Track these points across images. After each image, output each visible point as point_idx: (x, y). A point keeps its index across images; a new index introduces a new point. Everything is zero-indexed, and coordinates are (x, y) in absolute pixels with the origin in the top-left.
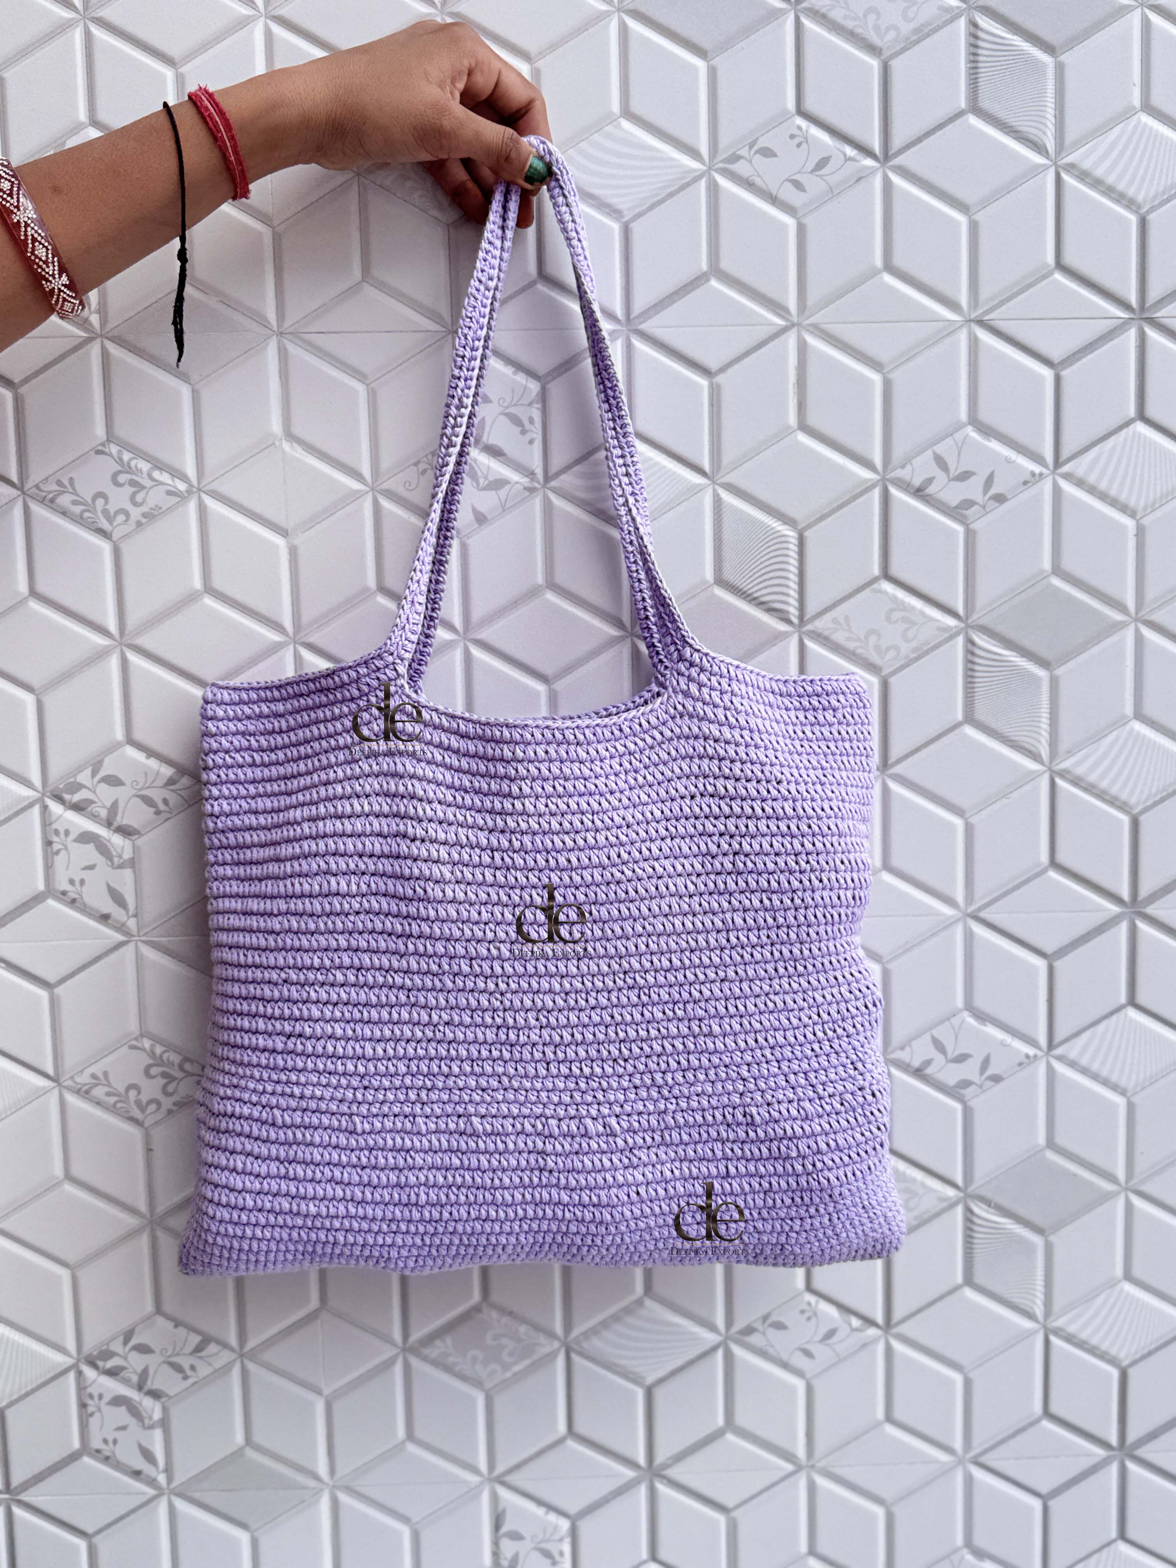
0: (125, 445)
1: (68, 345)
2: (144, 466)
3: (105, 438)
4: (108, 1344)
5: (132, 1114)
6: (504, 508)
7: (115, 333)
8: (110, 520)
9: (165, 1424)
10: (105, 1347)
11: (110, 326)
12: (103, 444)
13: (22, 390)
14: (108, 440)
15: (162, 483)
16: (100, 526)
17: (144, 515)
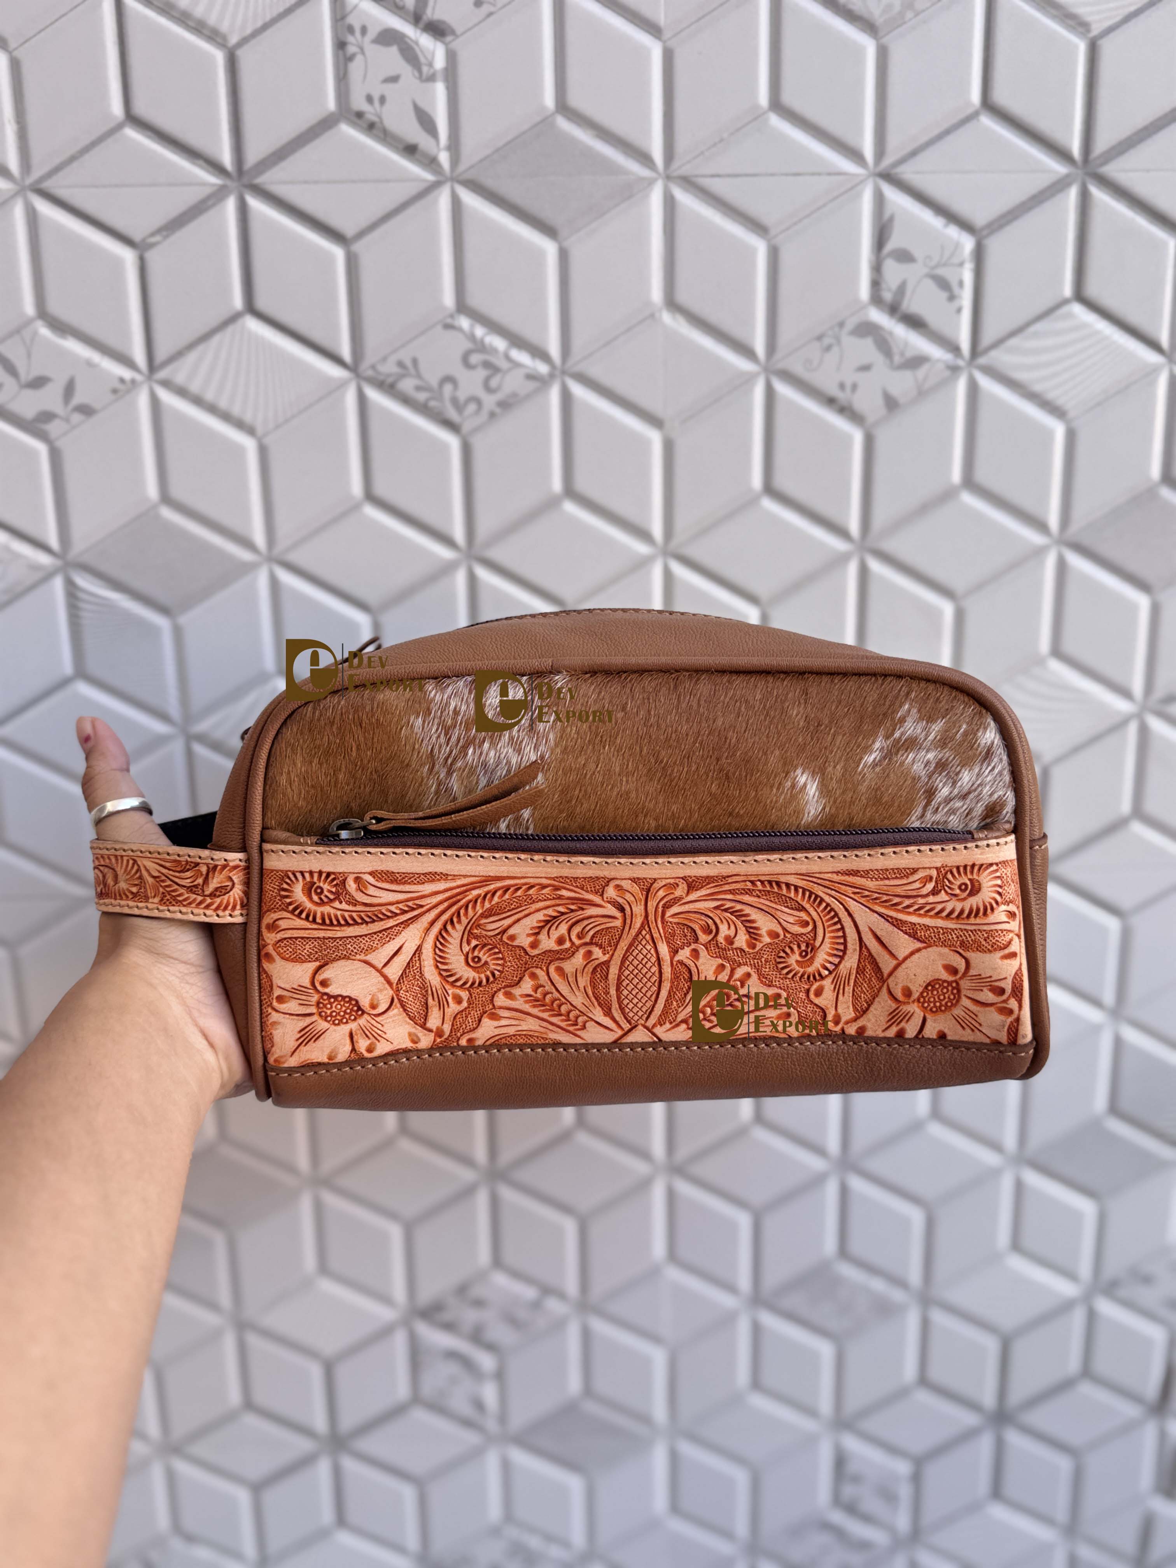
0: (477, 318)
1: (413, 189)
2: (500, 343)
3: (454, 308)
4: (442, 1298)
6: (922, 393)
7: (468, 176)
8: (459, 410)
9: (500, 1376)
10: (439, 1301)
11: (462, 167)
12: (452, 316)
13: (357, 247)
14: (458, 311)
15: (522, 366)
16: (448, 416)
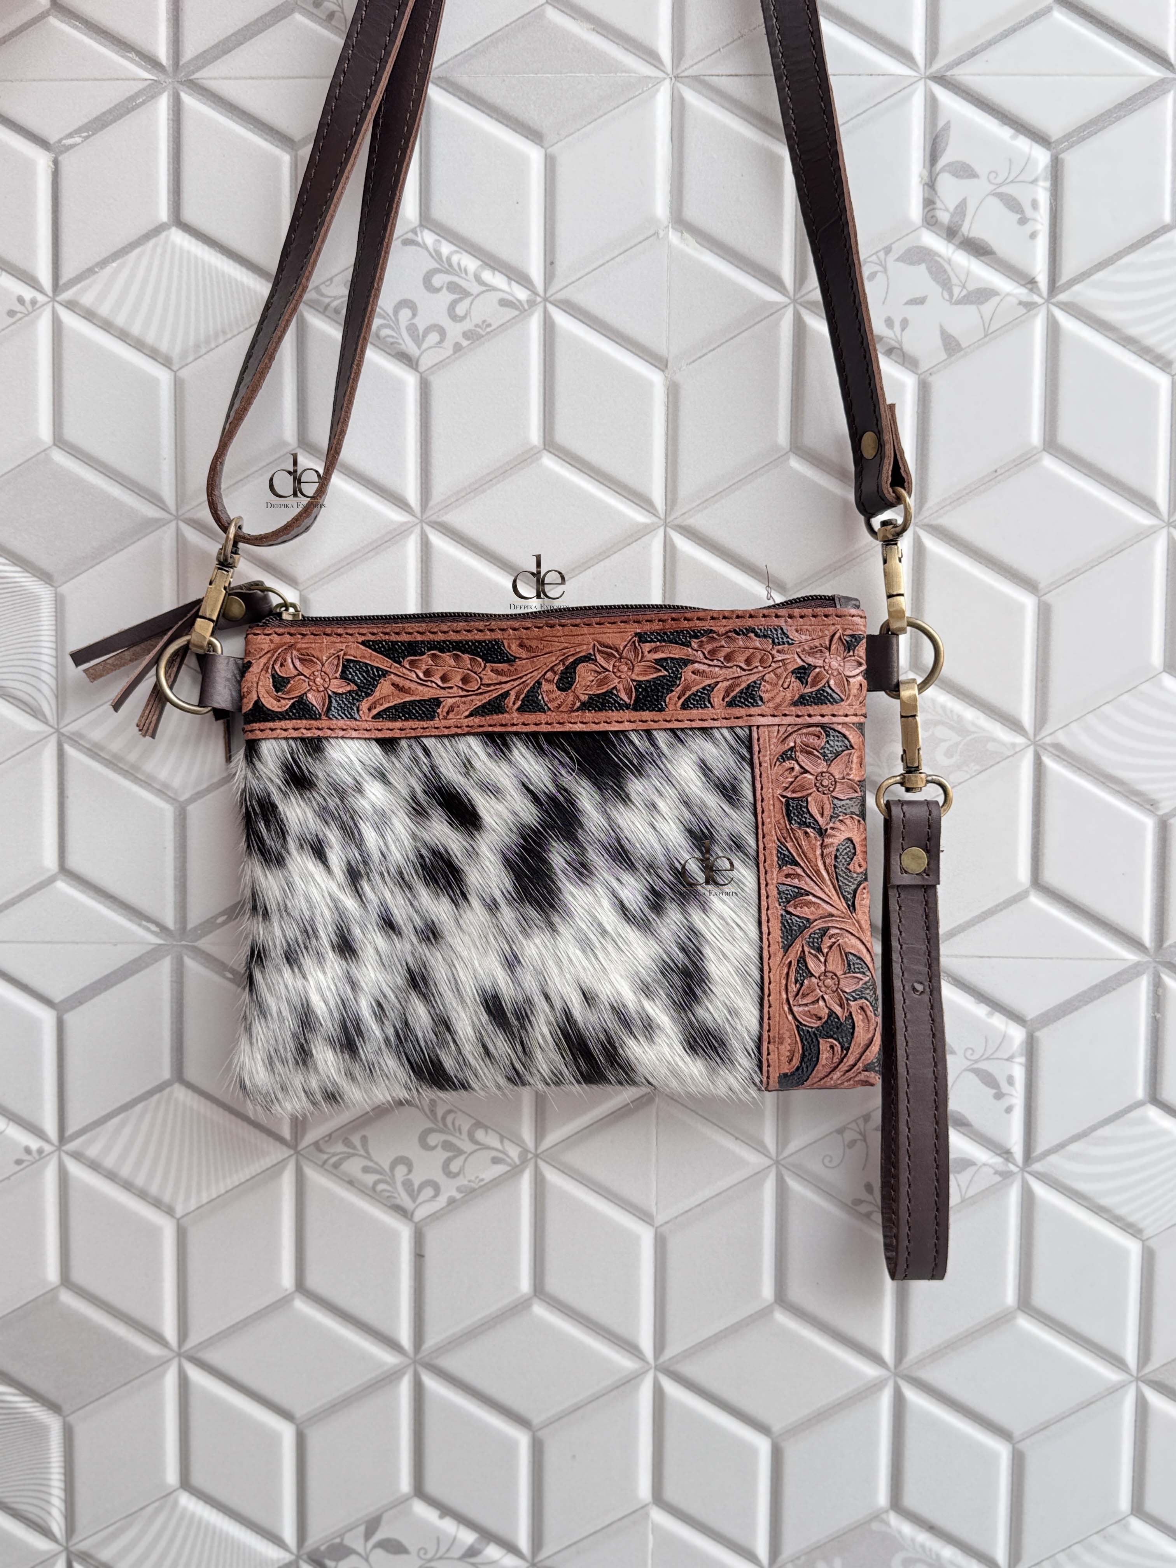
0: (446, 233)
2: (470, 263)
3: (417, 223)
4: (342, 1536)
5: (398, 1201)
6: (989, 334)
8: (418, 340)
10: (338, 1540)
12: (414, 231)
14: (421, 225)
15: (495, 289)
16: (403, 347)
17: (465, 335)
